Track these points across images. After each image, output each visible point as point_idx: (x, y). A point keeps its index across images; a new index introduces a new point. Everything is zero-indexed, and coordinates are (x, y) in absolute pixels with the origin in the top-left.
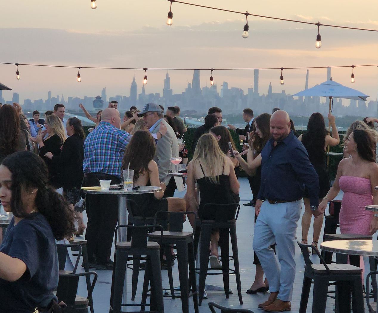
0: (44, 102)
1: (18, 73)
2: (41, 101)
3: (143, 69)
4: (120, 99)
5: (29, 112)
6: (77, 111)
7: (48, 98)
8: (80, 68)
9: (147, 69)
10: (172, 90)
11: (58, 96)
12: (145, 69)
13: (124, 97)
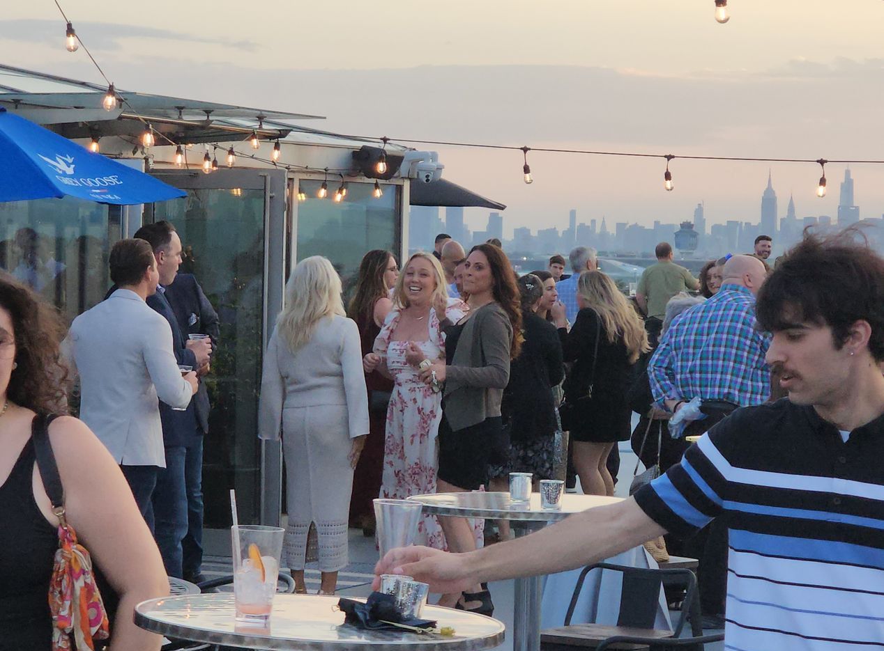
0: (560, 234)
1: (526, 170)
2: (553, 231)
3: (818, 161)
4: (738, 228)
5: (525, 258)
6: (639, 257)
7: (570, 226)
8: (669, 157)
9: (826, 162)
10: (857, 208)
11: (593, 221)
12: (822, 162)
13: (746, 223)
